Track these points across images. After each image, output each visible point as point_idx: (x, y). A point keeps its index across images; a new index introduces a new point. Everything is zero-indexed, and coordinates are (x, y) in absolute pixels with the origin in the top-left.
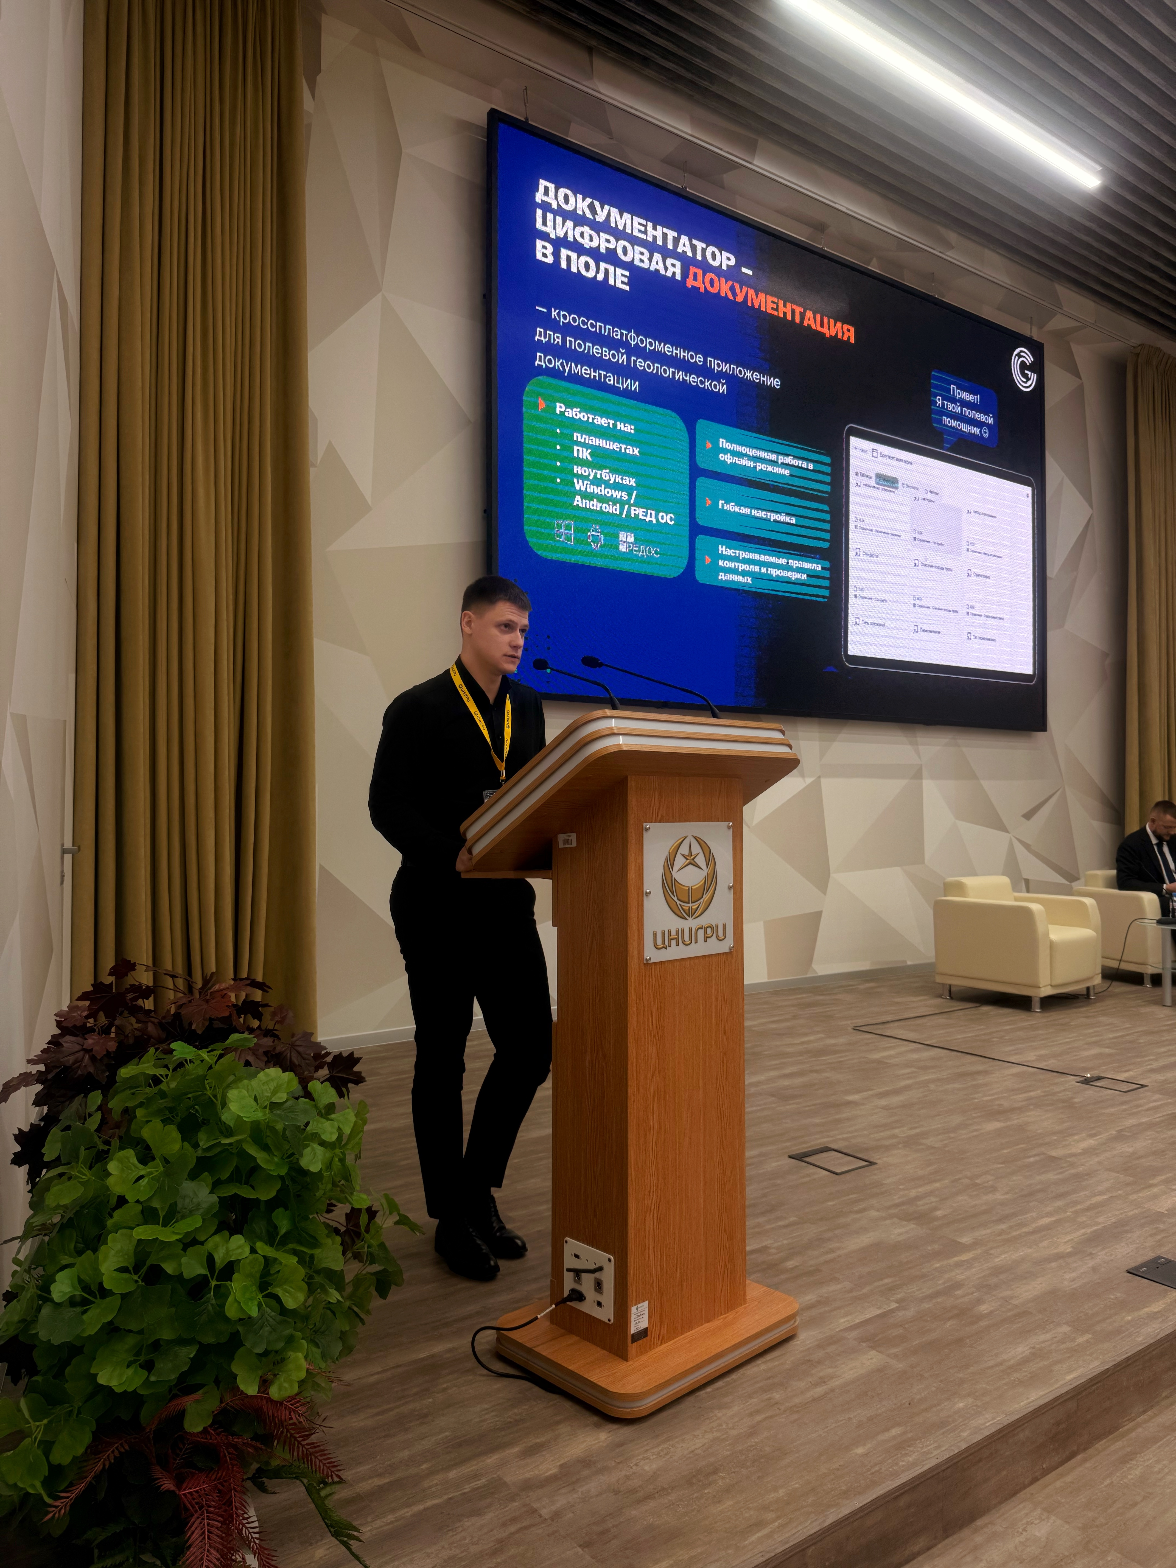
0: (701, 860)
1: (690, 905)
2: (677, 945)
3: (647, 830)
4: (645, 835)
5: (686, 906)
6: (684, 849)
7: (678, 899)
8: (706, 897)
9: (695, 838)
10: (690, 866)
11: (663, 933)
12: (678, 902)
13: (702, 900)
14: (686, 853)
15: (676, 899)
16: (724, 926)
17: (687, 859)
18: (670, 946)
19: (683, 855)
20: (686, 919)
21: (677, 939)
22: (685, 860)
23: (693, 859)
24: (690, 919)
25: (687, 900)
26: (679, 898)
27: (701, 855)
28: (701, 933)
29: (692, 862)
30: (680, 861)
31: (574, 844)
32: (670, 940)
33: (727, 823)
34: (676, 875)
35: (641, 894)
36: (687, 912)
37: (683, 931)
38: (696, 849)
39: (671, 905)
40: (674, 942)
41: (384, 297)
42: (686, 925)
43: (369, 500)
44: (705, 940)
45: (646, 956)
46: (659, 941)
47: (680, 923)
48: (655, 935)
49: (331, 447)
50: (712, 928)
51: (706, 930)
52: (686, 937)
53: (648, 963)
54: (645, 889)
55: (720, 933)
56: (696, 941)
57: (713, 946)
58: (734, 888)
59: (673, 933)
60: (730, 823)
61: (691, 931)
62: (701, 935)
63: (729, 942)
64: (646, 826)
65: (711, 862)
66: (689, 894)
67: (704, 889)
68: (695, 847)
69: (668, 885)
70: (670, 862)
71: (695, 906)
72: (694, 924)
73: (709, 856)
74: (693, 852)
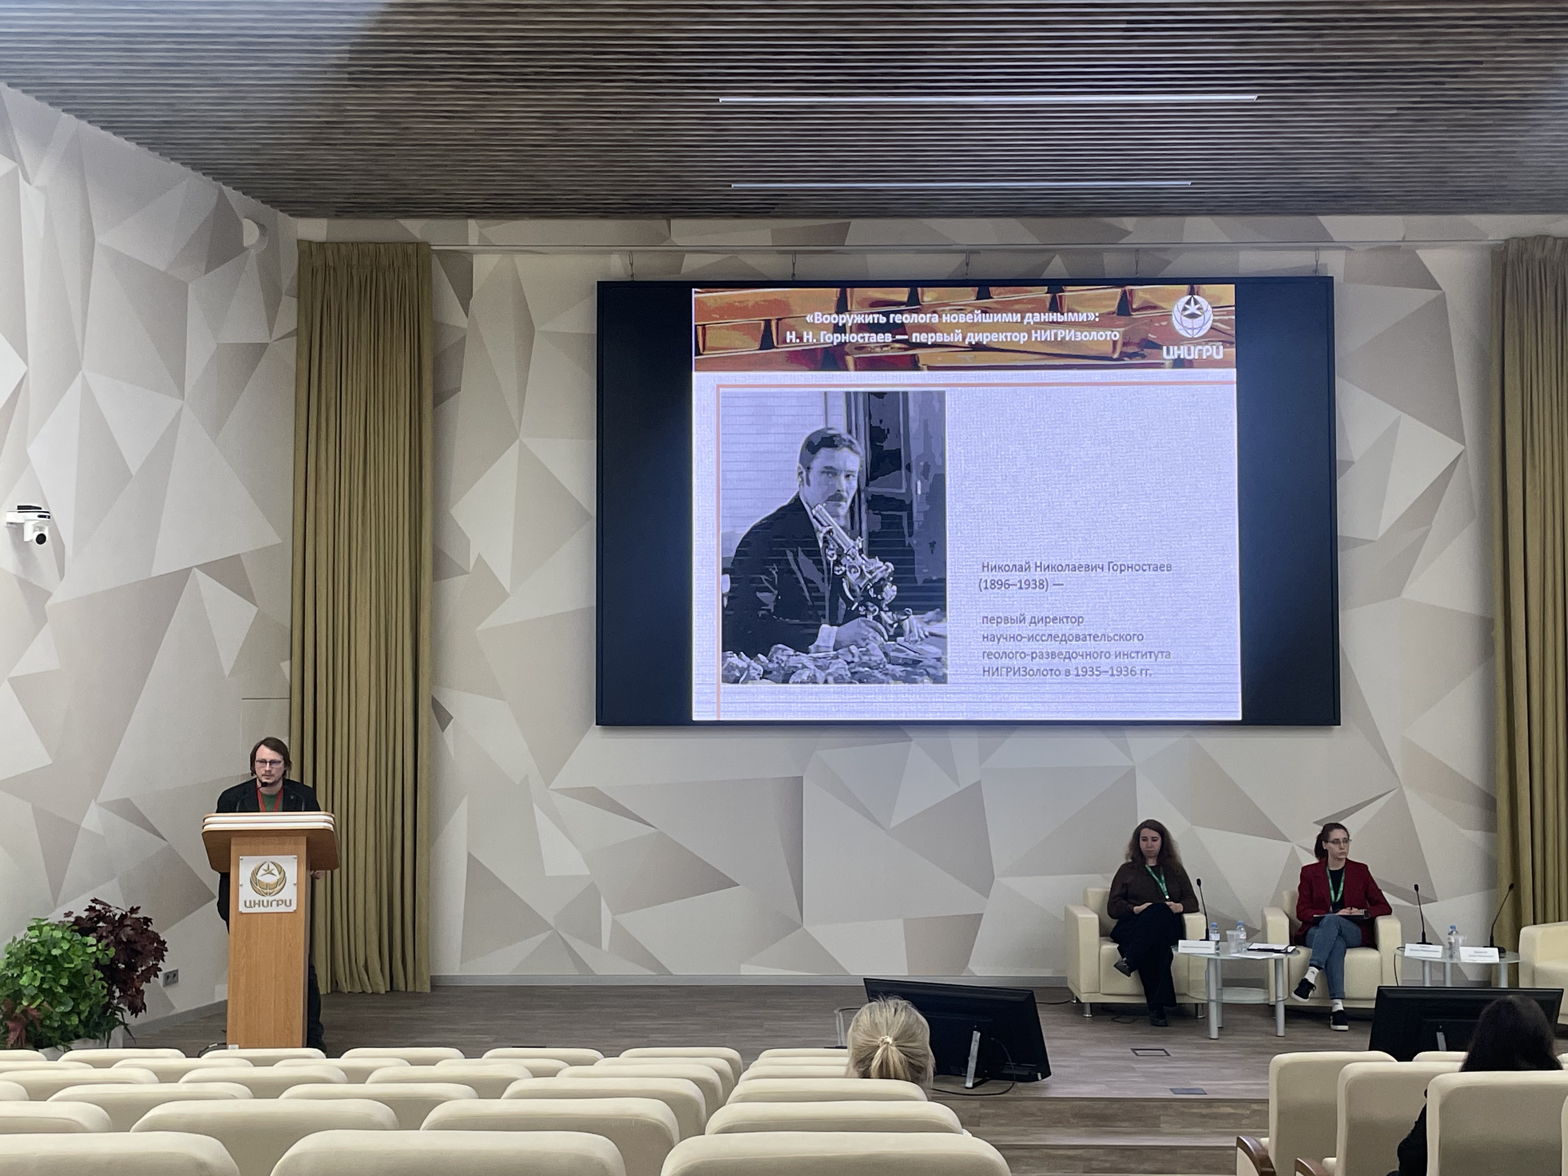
1: (268, 890)
2: (260, 906)
4: (241, 860)
5: (265, 891)
8: (278, 888)
10: (268, 874)
11: (250, 902)
12: (261, 889)
13: (276, 889)
15: (259, 888)
16: (290, 901)
17: (267, 871)
18: (255, 906)
19: (264, 870)
20: (264, 896)
22: (265, 872)
23: (270, 871)
25: (266, 889)
26: (262, 887)
30: (261, 872)
34: (258, 877)
36: (265, 893)
39: (256, 890)
41: (520, 441)
42: (265, 899)
43: (508, 588)
44: (278, 906)
45: (240, 910)
46: (248, 904)
47: (261, 898)
48: (245, 902)
49: (479, 556)
50: (282, 901)
51: (278, 901)
52: (265, 904)
53: (241, 913)
54: (240, 883)
55: (288, 903)
56: (271, 906)
57: (282, 909)
58: (297, 884)
59: (257, 902)
60: (295, 856)
61: (268, 901)
62: (274, 903)
63: (294, 907)
64: (241, 857)
65: (282, 873)
66: (267, 886)
67: (277, 884)
68: (272, 867)
69: (254, 882)
70: (255, 873)
71: (271, 891)
72: (270, 898)
73: (281, 871)
74: (270, 868)
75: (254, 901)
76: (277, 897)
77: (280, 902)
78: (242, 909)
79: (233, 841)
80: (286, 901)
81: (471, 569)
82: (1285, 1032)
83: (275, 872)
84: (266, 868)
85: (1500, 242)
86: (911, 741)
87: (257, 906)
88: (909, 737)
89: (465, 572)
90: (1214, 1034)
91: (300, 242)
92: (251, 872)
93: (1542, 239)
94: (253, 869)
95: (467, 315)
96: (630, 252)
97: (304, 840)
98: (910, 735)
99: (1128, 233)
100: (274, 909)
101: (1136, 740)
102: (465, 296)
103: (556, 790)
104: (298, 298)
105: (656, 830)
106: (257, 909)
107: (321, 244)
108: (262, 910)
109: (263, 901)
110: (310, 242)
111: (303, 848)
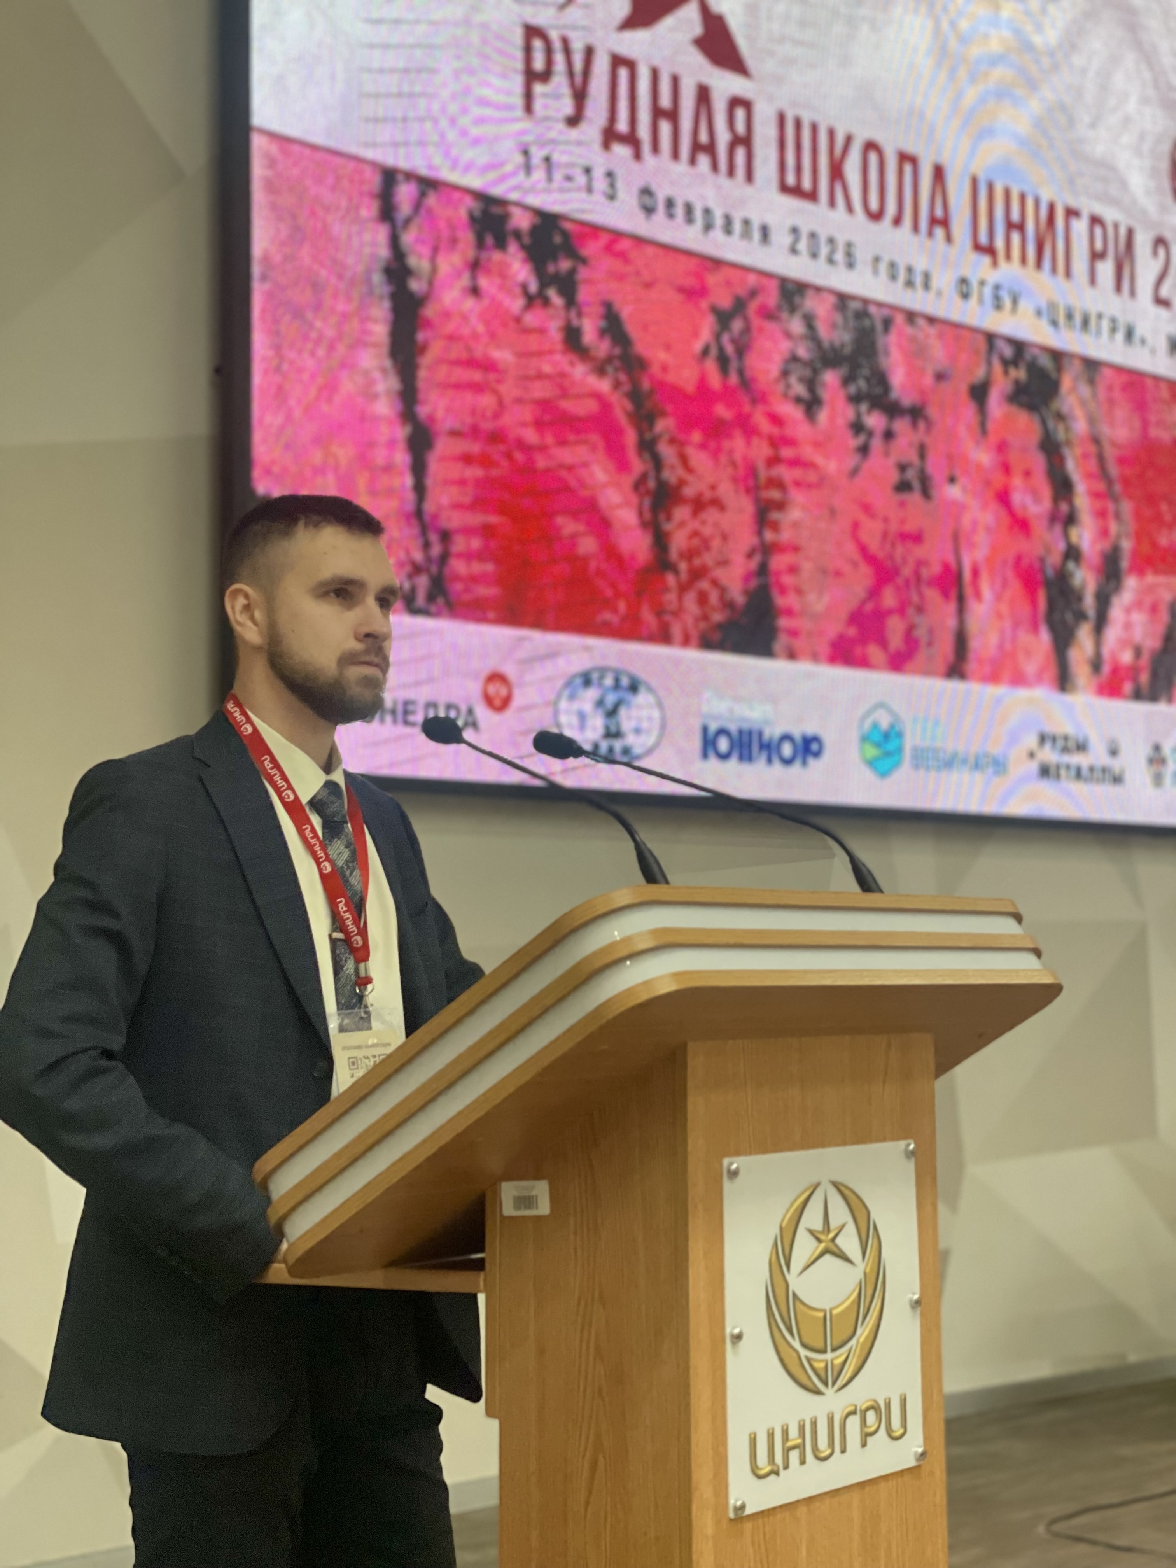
0: (849, 1242)
1: (829, 1356)
2: (803, 1462)
3: (734, 1174)
4: (728, 1186)
5: (820, 1361)
6: (813, 1218)
7: (805, 1346)
9: (836, 1185)
10: (828, 1257)
11: (771, 1435)
12: (803, 1352)
13: (853, 1342)
14: (818, 1225)
15: (796, 1344)
17: (819, 1241)
19: (811, 1232)
20: (818, 1392)
21: (801, 1447)
22: (814, 1243)
23: (833, 1240)
24: (829, 1392)
25: (820, 1345)
26: (806, 1340)
27: (851, 1228)
28: (854, 1423)
29: (831, 1245)
30: (805, 1245)
31: (544, 1208)
32: (787, 1451)
33: (902, 1144)
34: (796, 1282)
35: (721, 1341)
36: (823, 1374)
37: (814, 1423)
38: (840, 1214)
39: (787, 1360)
40: (794, 1455)
42: (822, 1408)
46: (762, 1455)
47: (807, 1407)
50: (878, 1409)
51: (863, 1416)
52: (822, 1439)
53: (738, 1517)
55: (895, 1420)
56: (843, 1448)
57: (880, 1455)
59: (794, 1434)
60: (910, 1146)
61: (830, 1423)
62: (853, 1430)
63: (914, 1440)
65: (872, 1243)
66: (825, 1331)
67: (859, 1307)
69: (781, 1308)
71: (839, 1359)
72: (837, 1404)
76: (860, 1390)
77: (871, 1416)
80: (888, 1405)
109: (814, 1428)
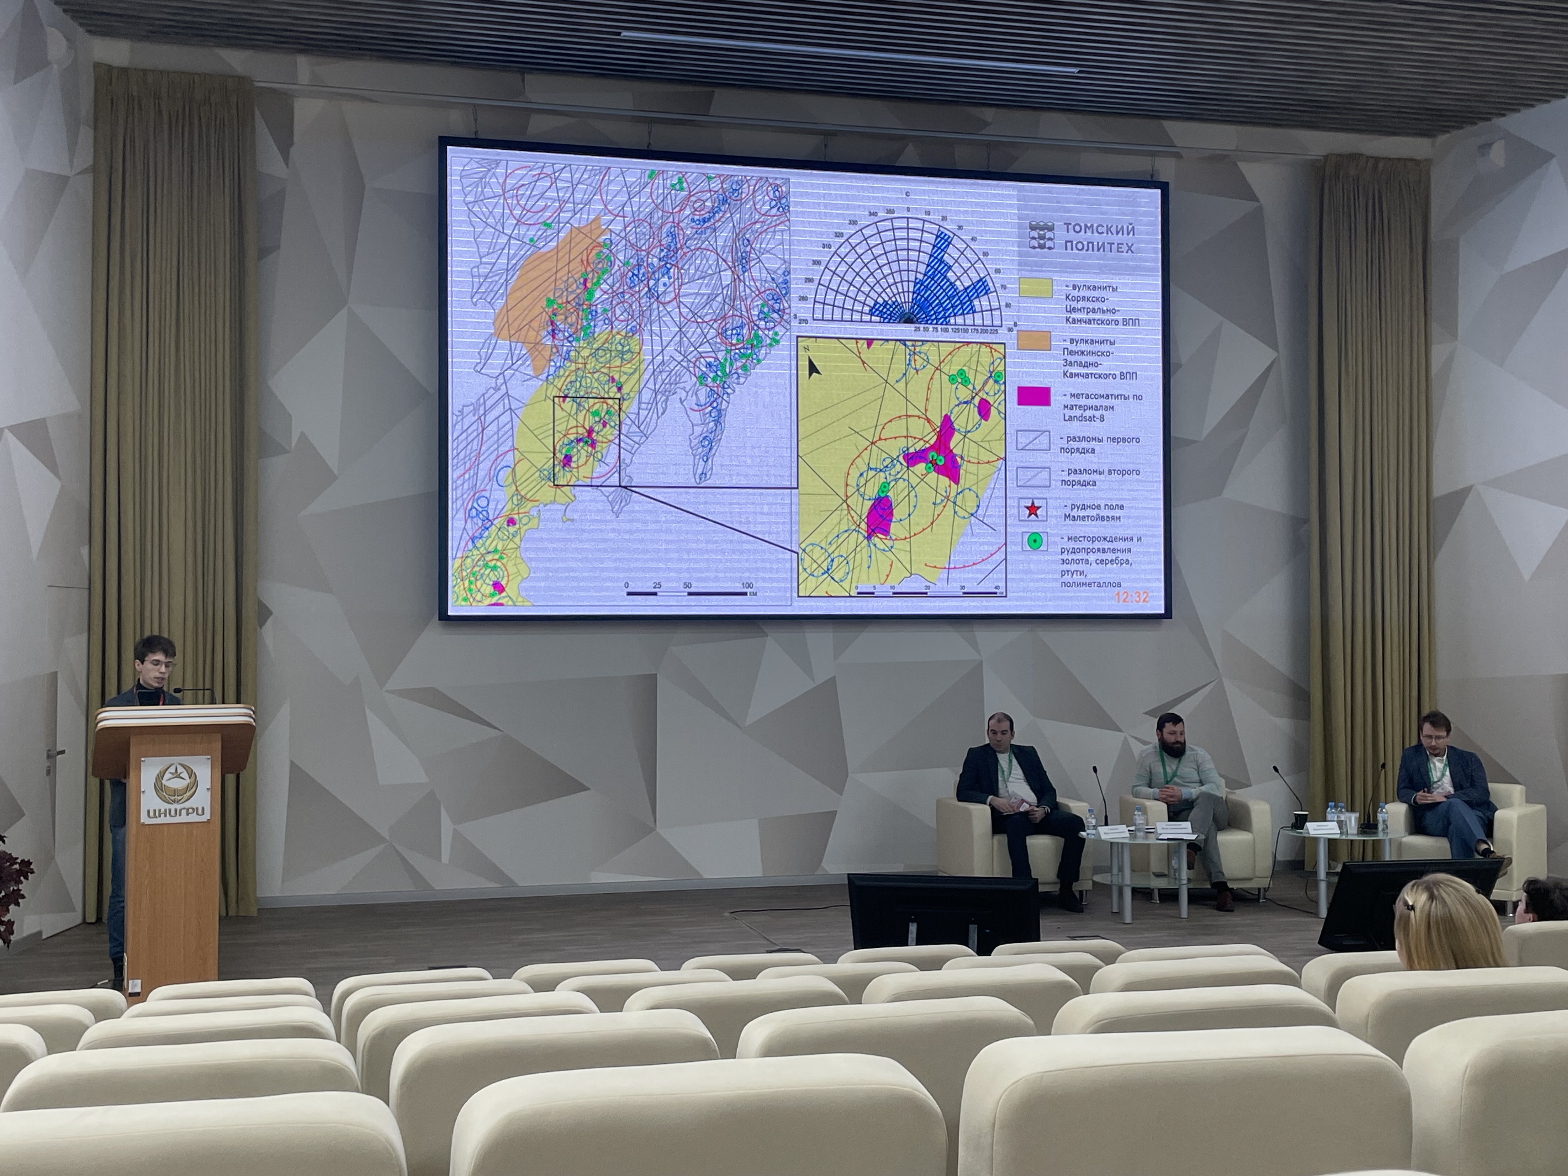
1: (176, 797)
4: (142, 763)
5: (173, 798)
7: (166, 794)
8: (188, 794)
9: (180, 763)
10: (176, 778)
11: (155, 811)
12: (167, 796)
13: (185, 795)
16: (203, 809)
17: (174, 775)
18: (160, 816)
19: (171, 773)
20: (173, 804)
21: (165, 814)
22: (172, 775)
23: (178, 775)
24: (176, 804)
25: (173, 795)
26: (168, 793)
27: (185, 773)
30: (167, 775)
32: (160, 814)
33: (207, 756)
34: (164, 782)
35: (139, 792)
36: (173, 800)
39: (161, 797)
41: (349, 308)
42: (173, 807)
43: (336, 472)
44: (188, 814)
45: (142, 821)
46: (152, 814)
47: (168, 806)
48: (149, 811)
49: (303, 436)
50: (193, 809)
51: (188, 810)
52: (173, 813)
53: (143, 824)
54: (142, 790)
55: (200, 812)
56: (180, 815)
57: (194, 818)
58: (211, 789)
59: (162, 811)
60: (209, 757)
61: (176, 810)
62: (184, 812)
63: (207, 816)
64: (143, 759)
65: (193, 776)
66: (175, 792)
67: (187, 789)
68: (180, 769)
69: (159, 788)
70: (160, 776)
71: (180, 798)
72: (179, 807)
73: (191, 774)
74: (179, 771)
75: (160, 811)
76: (187, 805)
77: (191, 811)
78: (144, 819)
79: (133, 741)
80: (197, 809)
81: (293, 445)
82: (1189, 913)
83: (185, 775)
84: (173, 771)
85: (1319, 158)
86: (767, 636)
87: (162, 816)
88: (765, 632)
89: (284, 451)
90: (1128, 918)
91: (97, 65)
92: (155, 775)
93: (1354, 157)
94: (157, 772)
95: (287, 164)
96: (474, 105)
97: (219, 737)
98: (765, 630)
99: (986, 124)
100: (184, 818)
101: (983, 635)
102: (285, 143)
103: (392, 692)
104: (95, 129)
105: (501, 733)
106: (162, 820)
107: (124, 71)
108: (168, 820)
109: (170, 810)
110: (110, 67)
111: (218, 746)
